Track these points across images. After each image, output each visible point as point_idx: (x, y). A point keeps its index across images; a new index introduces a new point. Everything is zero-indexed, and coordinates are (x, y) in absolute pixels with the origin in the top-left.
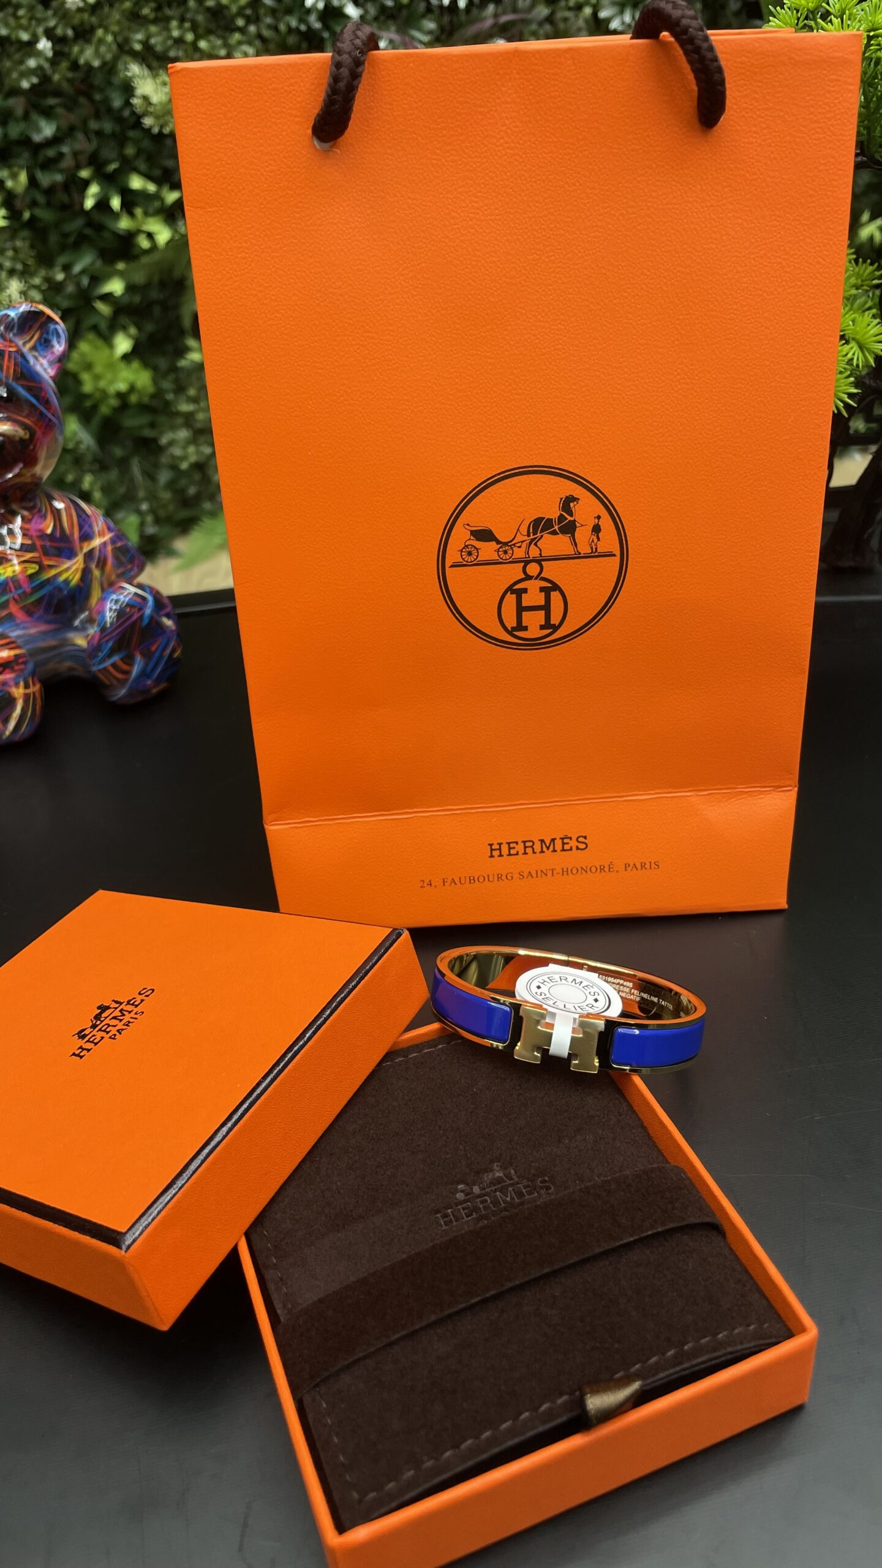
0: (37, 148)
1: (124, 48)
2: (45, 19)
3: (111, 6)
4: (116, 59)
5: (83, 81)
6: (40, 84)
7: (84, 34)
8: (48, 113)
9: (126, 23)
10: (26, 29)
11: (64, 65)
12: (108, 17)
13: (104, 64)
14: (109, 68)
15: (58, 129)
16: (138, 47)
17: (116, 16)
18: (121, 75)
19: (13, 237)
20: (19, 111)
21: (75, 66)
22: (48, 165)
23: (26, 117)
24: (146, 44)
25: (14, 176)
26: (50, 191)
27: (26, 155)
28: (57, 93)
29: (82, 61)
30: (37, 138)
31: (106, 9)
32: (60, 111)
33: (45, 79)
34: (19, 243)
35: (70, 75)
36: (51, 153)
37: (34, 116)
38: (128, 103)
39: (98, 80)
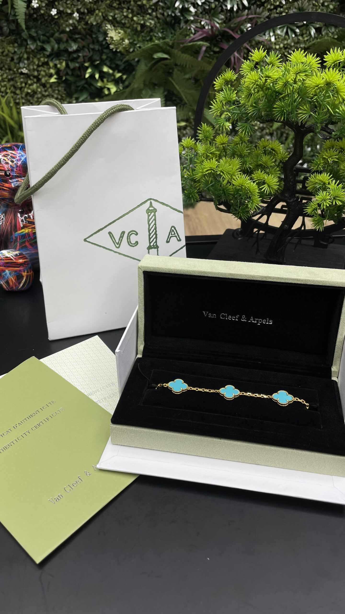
0: (70, 53)
1: (105, 18)
2: (77, 5)
3: (102, 2)
4: (102, 22)
5: (89, 30)
6: (73, 29)
7: (91, 12)
8: (75, 41)
9: (107, 9)
10: (70, 9)
11: (83, 23)
12: (100, 6)
13: (97, 24)
14: (99, 26)
15: (78, 47)
16: (111, 18)
17: (104, 6)
18: (103, 28)
19: (58, 86)
20: (65, 39)
21: (87, 23)
22: (74, 60)
23: (67, 41)
24: (114, 17)
25: (61, 63)
26: (73, 70)
27: (66, 55)
28: (79, 33)
29: (89, 22)
30: (70, 50)
31: (100, 3)
32: (79, 40)
33: (75, 27)
34: (60, 88)
35: (84, 27)
36: (75, 56)
37: (70, 42)
38: (105, 39)
39: (95, 30)
